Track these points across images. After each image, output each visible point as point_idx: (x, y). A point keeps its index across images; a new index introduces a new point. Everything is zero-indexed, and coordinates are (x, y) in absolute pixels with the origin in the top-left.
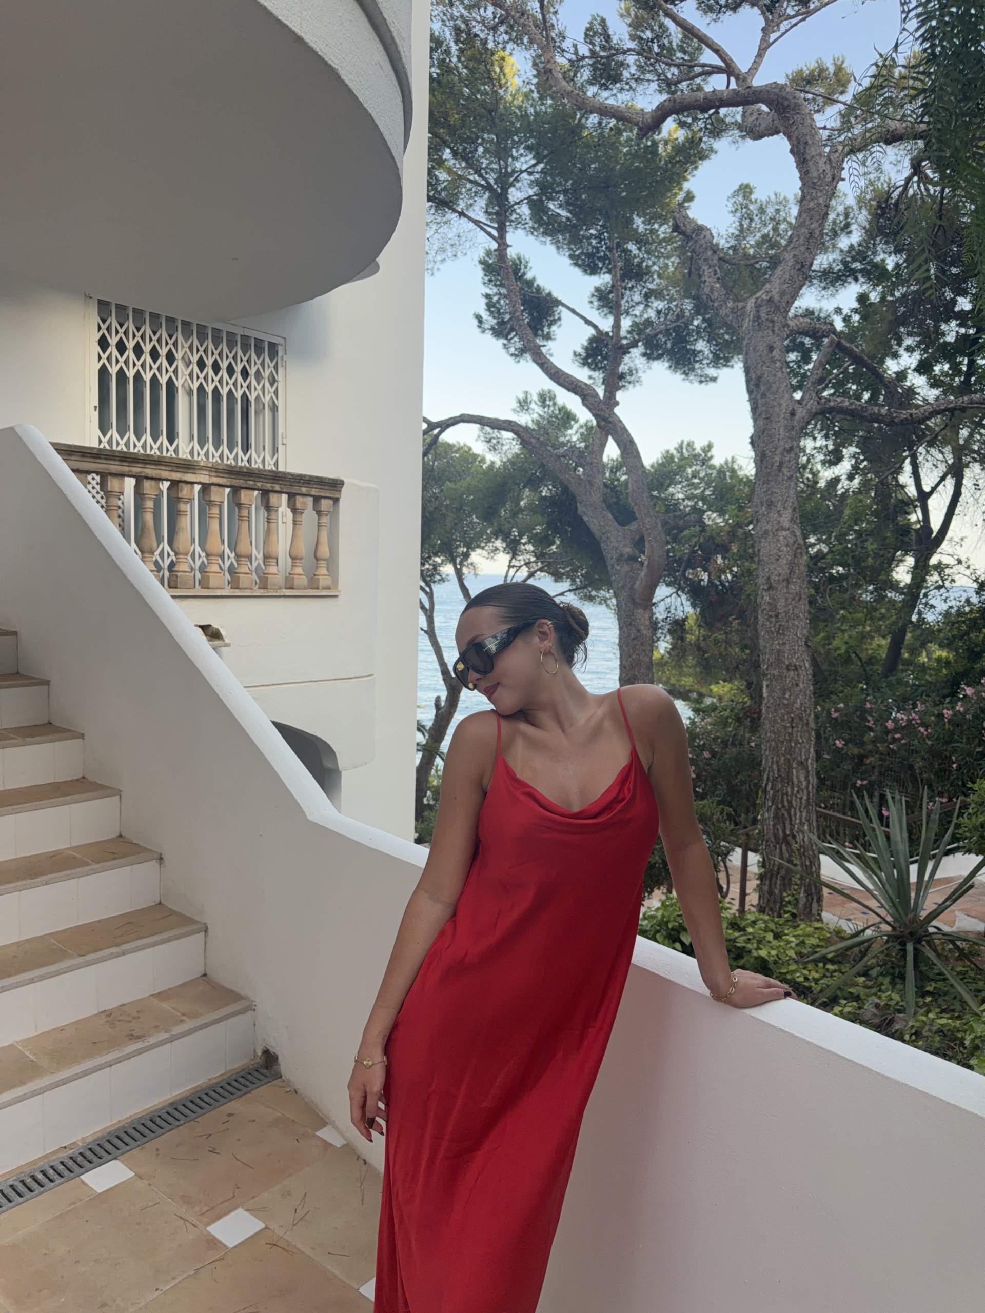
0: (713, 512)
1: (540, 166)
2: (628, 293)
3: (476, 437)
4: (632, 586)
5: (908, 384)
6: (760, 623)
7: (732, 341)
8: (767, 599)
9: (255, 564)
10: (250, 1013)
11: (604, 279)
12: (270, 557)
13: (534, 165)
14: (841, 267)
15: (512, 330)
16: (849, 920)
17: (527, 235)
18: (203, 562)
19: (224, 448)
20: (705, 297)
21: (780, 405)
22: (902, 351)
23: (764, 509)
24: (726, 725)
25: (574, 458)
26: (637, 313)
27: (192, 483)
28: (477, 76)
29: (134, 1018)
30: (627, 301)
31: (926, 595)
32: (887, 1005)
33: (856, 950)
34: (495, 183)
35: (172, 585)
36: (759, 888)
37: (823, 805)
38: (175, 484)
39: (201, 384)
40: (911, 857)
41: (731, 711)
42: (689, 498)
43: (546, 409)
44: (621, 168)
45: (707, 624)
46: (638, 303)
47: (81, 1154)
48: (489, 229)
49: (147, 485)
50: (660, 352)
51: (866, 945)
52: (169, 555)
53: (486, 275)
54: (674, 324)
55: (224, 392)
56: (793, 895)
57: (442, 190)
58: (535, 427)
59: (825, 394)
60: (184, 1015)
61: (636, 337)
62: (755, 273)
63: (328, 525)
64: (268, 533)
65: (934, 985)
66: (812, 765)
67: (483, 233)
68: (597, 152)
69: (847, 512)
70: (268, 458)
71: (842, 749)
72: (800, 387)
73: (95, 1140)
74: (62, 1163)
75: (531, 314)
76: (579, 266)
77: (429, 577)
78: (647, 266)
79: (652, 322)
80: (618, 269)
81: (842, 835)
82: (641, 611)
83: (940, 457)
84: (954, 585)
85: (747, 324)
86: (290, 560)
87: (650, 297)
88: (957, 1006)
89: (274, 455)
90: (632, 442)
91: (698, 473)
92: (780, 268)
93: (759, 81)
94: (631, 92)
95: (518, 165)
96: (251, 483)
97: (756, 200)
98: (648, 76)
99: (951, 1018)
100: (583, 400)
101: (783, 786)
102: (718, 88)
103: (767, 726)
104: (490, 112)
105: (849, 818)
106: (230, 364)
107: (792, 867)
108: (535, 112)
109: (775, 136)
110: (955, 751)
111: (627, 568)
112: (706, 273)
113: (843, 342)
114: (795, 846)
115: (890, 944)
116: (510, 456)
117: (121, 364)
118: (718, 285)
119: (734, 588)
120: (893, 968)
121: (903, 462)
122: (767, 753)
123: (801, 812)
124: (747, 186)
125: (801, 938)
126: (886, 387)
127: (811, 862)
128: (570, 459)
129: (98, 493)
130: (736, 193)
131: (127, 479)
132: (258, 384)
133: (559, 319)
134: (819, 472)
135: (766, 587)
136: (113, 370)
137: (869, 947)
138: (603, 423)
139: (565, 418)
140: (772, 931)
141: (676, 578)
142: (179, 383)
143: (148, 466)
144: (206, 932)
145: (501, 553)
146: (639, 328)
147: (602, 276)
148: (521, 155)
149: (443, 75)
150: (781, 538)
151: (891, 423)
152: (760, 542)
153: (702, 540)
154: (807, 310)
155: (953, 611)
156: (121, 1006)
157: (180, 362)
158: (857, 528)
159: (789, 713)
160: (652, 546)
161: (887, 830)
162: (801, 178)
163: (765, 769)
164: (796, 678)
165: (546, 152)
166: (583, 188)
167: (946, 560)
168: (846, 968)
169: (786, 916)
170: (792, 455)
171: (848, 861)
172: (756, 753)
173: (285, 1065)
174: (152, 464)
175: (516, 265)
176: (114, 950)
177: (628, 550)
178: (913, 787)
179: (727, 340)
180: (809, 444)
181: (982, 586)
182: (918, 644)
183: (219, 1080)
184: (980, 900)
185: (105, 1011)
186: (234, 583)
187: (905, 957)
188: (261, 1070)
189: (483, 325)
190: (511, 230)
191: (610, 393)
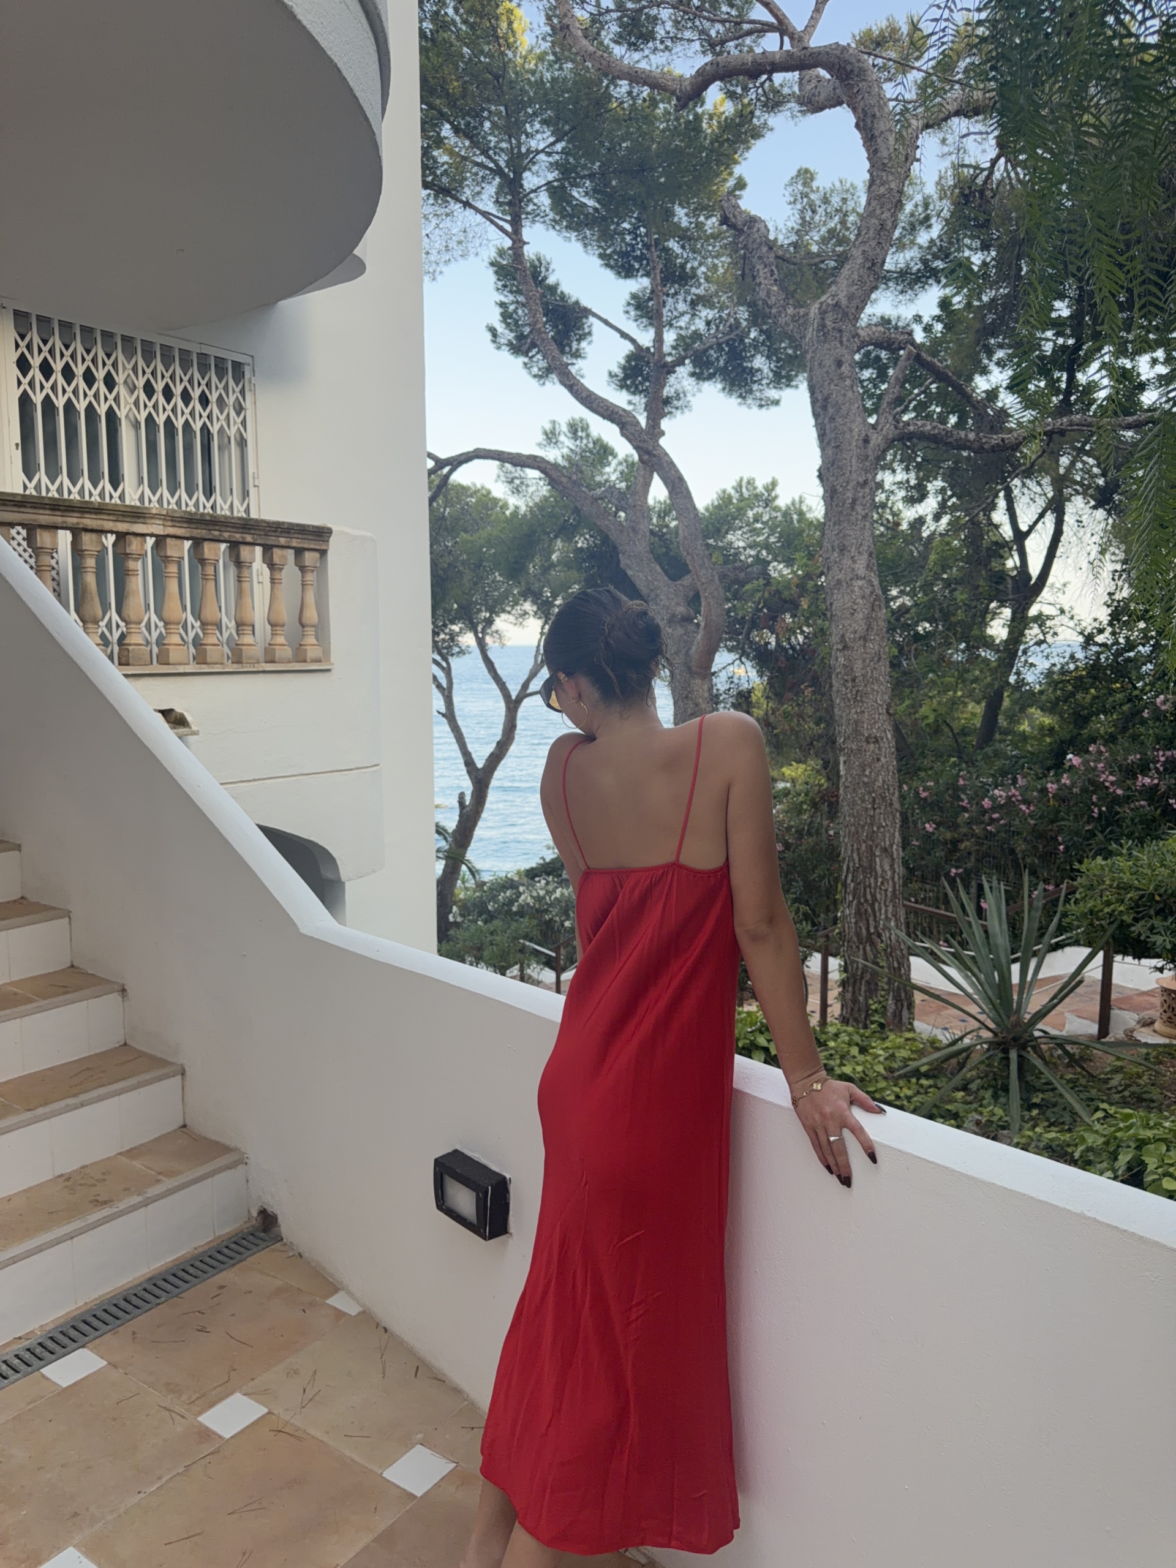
0: (780, 562)
1: (559, 147)
2: (670, 300)
3: (495, 477)
4: (688, 651)
5: (1000, 404)
6: (834, 689)
7: (797, 356)
8: (842, 660)
9: (226, 635)
10: (241, 1167)
11: (640, 284)
12: (244, 624)
13: (553, 144)
14: (920, 266)
15: (534, 345)
16: (946, 1029)
17: (547, 229)
18: (161, 633)
19: (182, 492)
20: (760, 303)
21: (851, 430)
22: (993, 367)
23: (836, 555)
24: (800, 812)
25: (614, 500)
26: (682, 324)
27: (144, 535)
28: (479, 32)
29: (98, 1181)
30: (670, 311)
31: (1025, 652)
32: (989, 1121)
33: (954, 1061)
34: (507, 166)
35: (123, 662)
36: (842, 996)
37: (913, 900)
38: (121, 536)
39: (150, 414)
40: (1013, 953)
41: (806, 795)
42: (751, 547)
43: (578, 442)
44: (658, 148)
45: (776, 695)
46: (682, 314)
47: (40, 1344)
48: (501, 223)
49: (87, 539)
50: (711, 371)
51: (964, 1055)
52: (118, 626)
53: (499, 280)
54: (727, 338)
55: (179, 423)
56: (880, 1002)
57: (442, 175)
58: (566, 464)
59: (906, 418)
60: (160, 1173)
61: (682, 353)
62: (820, 274)
63: (315, 584)
64: (240, 593)
65: (1041, 1096)
66: (897, 851)
67: (493, 227)
68: (628, 127)
69: (933, 557)
70: (236, 503)
71: (933, 833)
72: (875, 410)
73: (57, 1327)
74: (17, 1356)
75: (555, 326)
76: (612, 267)
77: (444, 650)
78: (692, 268)
79: (701, 335)
80: (658, 271)
81: (935, 932)
82: (698, 681)
83: (1038, 489)
84: (1056, 638)
85: (810, 333)
86: (269, 627)
87: (697, 305)
88: (1067, 1118)
89: (244, 500)
90: (681, 479)
91: (761, 516)
92: (847, 267)
93: (817, 41)
94: (667, 53)
95: (533, 144)
96: (216, 533)
97: (818, 188)
98: (688, 34)
99: (1059, 1132)
100: (621, 429)
101: (865, 877)
102: (769, 49)
103: (846, 809)
104: (497, 77)
105: (942, 912)
106: (185, 388)
107: (877, 968)
108: (552, 78)
109: (838, 108)
110: (1060, 830)
111: (680, 631)
112: (761, 274)
113: (924, 355)
114: (881, 946)
115: (991, 1052)
116: (537, 500)
117: (48, 390)
118: (775, 288)
119: (805, 653)
120: (995, 1080)
121: (997, 496)
122: (846, 840)
123: (886, 906)
124: (807, 171)
125: (891, 1052)
126: (974, 407)
127: (899, 963)
128: (609, 502)
129: (25, 550)
130: (793, 181)
131: (61, 532)
132: (222, 413)
133: (590, 333)
134: (900, 511)
135: (840, 647)
136: (38, 399)
137: (968, 1057)
138: (646, 457)
139: (602, 451)
140: (857, 1044)
141: (738, 641)
142: (121, 413)
143: (87, 516)
144: (183, 1074)
145: (532, 618)
146: (685, 343)
147: (640, 280)
148: (537, 132)
149: (438, 31)
150: (856, 589)
151: (980, 450)
152: (832, 594)
153: (766, 595)
154: (882, 318)
155: (1056, 669)
156: (82, 1167)
157: (122, 387)
158: (945, 576)
159: (870, 793)
160: (709, 604)
161: (983, 922)
162: (869, 159)
163: (844, 859)
164: (877, 751)
165: (567, 128)
166: (613, 172)
167: (1048, 610)
168: (942, 1082)
169: (873, 1026)
170: (867, 490)
171: (944, 963)
172: (835, 843)
173: (287, 1226)
174: (91, 513)
175: (535, 267)
176: (70, 1101)
177: (681, 610)
178: (1015, 874)
179: (790, 356)
180: (887, 478)
181: (1089, 639)
182: (1017, 708)
183: (206, 1248)
184: (1092, 999)
185: (62, 1175)
186: (201, 657)
187: (1008, 1066)
188: (257, 1234)
189: (498, 340)
190: (528, 224)
191: (654, 420)
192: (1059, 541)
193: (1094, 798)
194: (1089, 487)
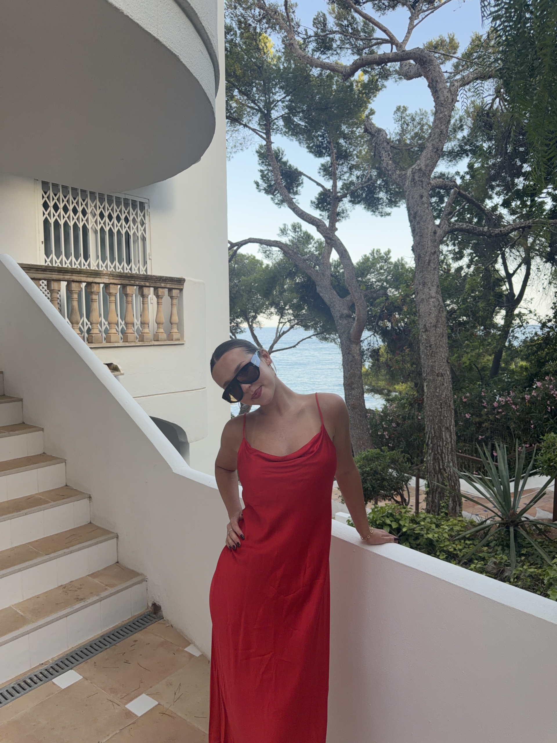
0: (392, 288)
1: (288, 98)
2: (340, 167)
3: (258, 250)
4: (349, 331)
5: (498, 213)
6: (421, 350)
7: (400, 192)
8: (424, 337)
9: (136, 328)
10: (144, 583)
11: (326, 160)
12: (145, 324)
13: (285, 97)
14: (459, 149)
15: (276, 190)
16: (477, 515)
17: (283, 136)
18: (106, 327)
19: (116, 262)
20: (383, 169)
21: (428, 228)
22: (494, 195)
23: (421, 286)
24: (404, 408)
25: (313, 261)
26: (346, 178)
27: (99, 283)
28: (251, 48)
29: (78, 589)
30: (340, 172)
31: (513, 331)
32: (500, 562)
33: (482, 532)
34: (264, 108)
35: (90, 341)
36: (426, 499)
37: (460, 451)
38: (89, 284)
39: (102, 226)
40: (510, 478)
41: (407, 400)
42: (379, 281)
43: (296, 234)
44: (333, 98)
45: (391, 352)
46: (345, 173)
47: (52, 667)
48: (261, 134)
49: (74, 286)
50: (359, 199)
51: (487, 529)
52: (87, 324)
53: (260, 159)
54: (367, 184)
55: (115, 231)
56: (445, 503)
57: (234, 112)
58: (290, 244)
59: (453, 220)
60: (107, 585)
61: (346, 192)
62: (411, 154)
63: (177, 304)
64: (143, 309)
65: (526, 550)
66: (453, 429)
67: (257, 136)
69: (467, 286)
70: (141, 267)
71: (470, 419)
72: (438, 217)
73: (59, 659)
74: (41, 673)
75: (286, 181)
76: (312, 152)
77: (234, 330)
78: (350, 151)
79: (354, 183)
80: (334, 154)
81: (471, 467)
82: (354, 345)
83: (518, 254)
84: (528, 325)
85: (408, 183)
86: (156, 325)
87: (352, 169)
88: (539, 561)
89: (144, 265)
90: (346, 251)
91: (383, 267)
92: (425, 151)
93: (408, 47)
94: (338, 55)
95: (276, 97)
96: (133, 282)
97: (409, 114)
98: (347, 46)
99: (536, 568)
100: (317, 228)
101: (437, 441)
102: (386, 52)
103: (427, 408)
104: (259, 68)
105: (475, 458)
106: (118, 215)
107: (443, 486)
108: (284, 68)
109: (419, 78)
110: (532, 418)
111: (345, 322)
112: (384, 155)
113: (462, 191)
114: (446, 475)
115: (501, 528)
116: (277, 261)
117: (56, 217)
118: (390, 162)
119: (406, 331)
120: (503, 541)
121: (498, 256)
122: (428, 423)
123: (448, 456)
124: (403, 106)
125: (451, 527)
126: (486, 215)
127: (454, 484)
128: (311, 261)
129: (46, 291)
130: (397, 111)
131: (62, 282)
132: (134, 225)
133: (302, 183)
134: (451, 264)
135: (424, 330)
136: (52, 221)
137: (489, 530)
138: (329, 241)
139: (307, 238)
140: (435, 523)
141: (373, 326)
142: (89, 227)
143: (74, 275)
144: (117, 538)
145: (275, 315)
146: (347, 186)
147: (325, 158)
148: (277, 92)
149: (232, 48)
150: (431, 303)
151: (490, 236)
152: (420, 305)
153: (387, 304)
154: (441, 174)
155: (528, 339)
156: (71, 582)
157: (89, 215)
158: (473, 295)
159: (439, 400)
160: (359, 309)
161: (496, 464)
162: (435, 101)
163: (427, 432)
164: (442, 380)
165: (291, 90)
166: (313, 109)
167: (523, 311)
168: (476, 542)
169: (442, 514)
170: (436, 256)
171: (475, 482)
172: (421, 423)
173: (165, 612)
174: (76, 273)
175: (277, 153)
176: (66, 550)
177: (346, 312)
178: (510, 439)
179: (397, 192)
180: (444, 248)
181: (544, 325)
182: (509, 358)
183: (127, 621)
184: (549, 501)
185: (62, 585)
186: (125, 339)
187: (509, 535)
188: (152, 615)
189: (259, 188)
190: (273, 134)
191: (332, 224)
192: (528, 278)
193: (548, 402)
194: (542, 252)
